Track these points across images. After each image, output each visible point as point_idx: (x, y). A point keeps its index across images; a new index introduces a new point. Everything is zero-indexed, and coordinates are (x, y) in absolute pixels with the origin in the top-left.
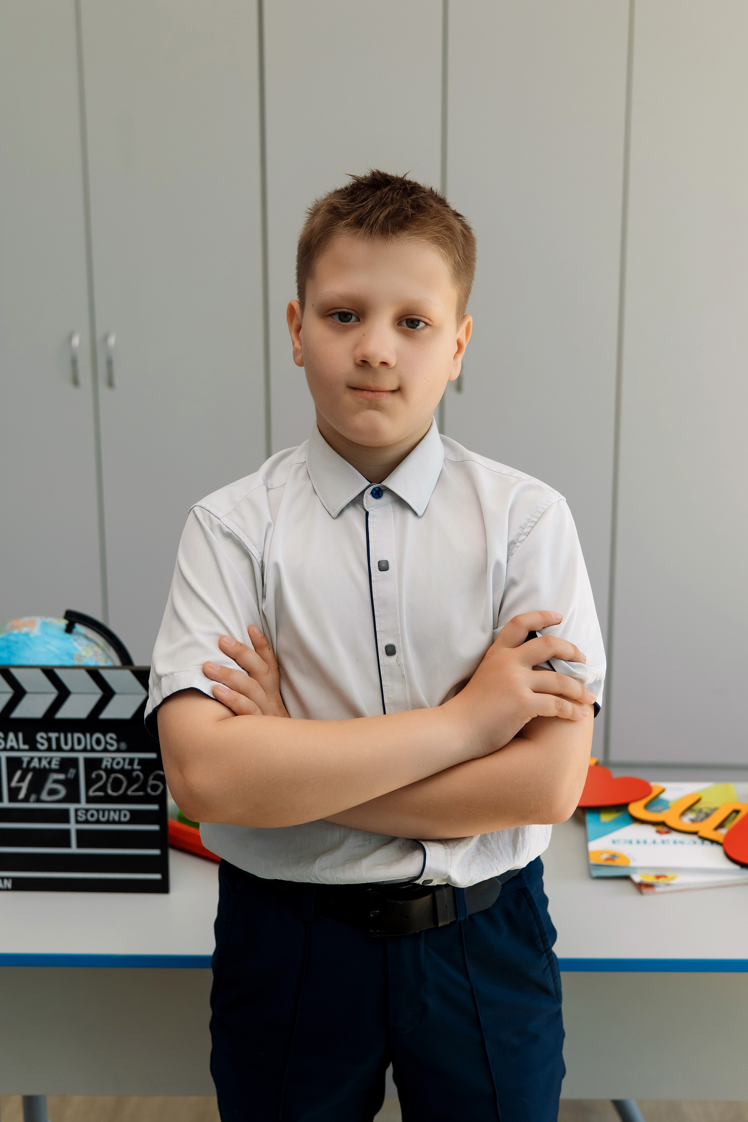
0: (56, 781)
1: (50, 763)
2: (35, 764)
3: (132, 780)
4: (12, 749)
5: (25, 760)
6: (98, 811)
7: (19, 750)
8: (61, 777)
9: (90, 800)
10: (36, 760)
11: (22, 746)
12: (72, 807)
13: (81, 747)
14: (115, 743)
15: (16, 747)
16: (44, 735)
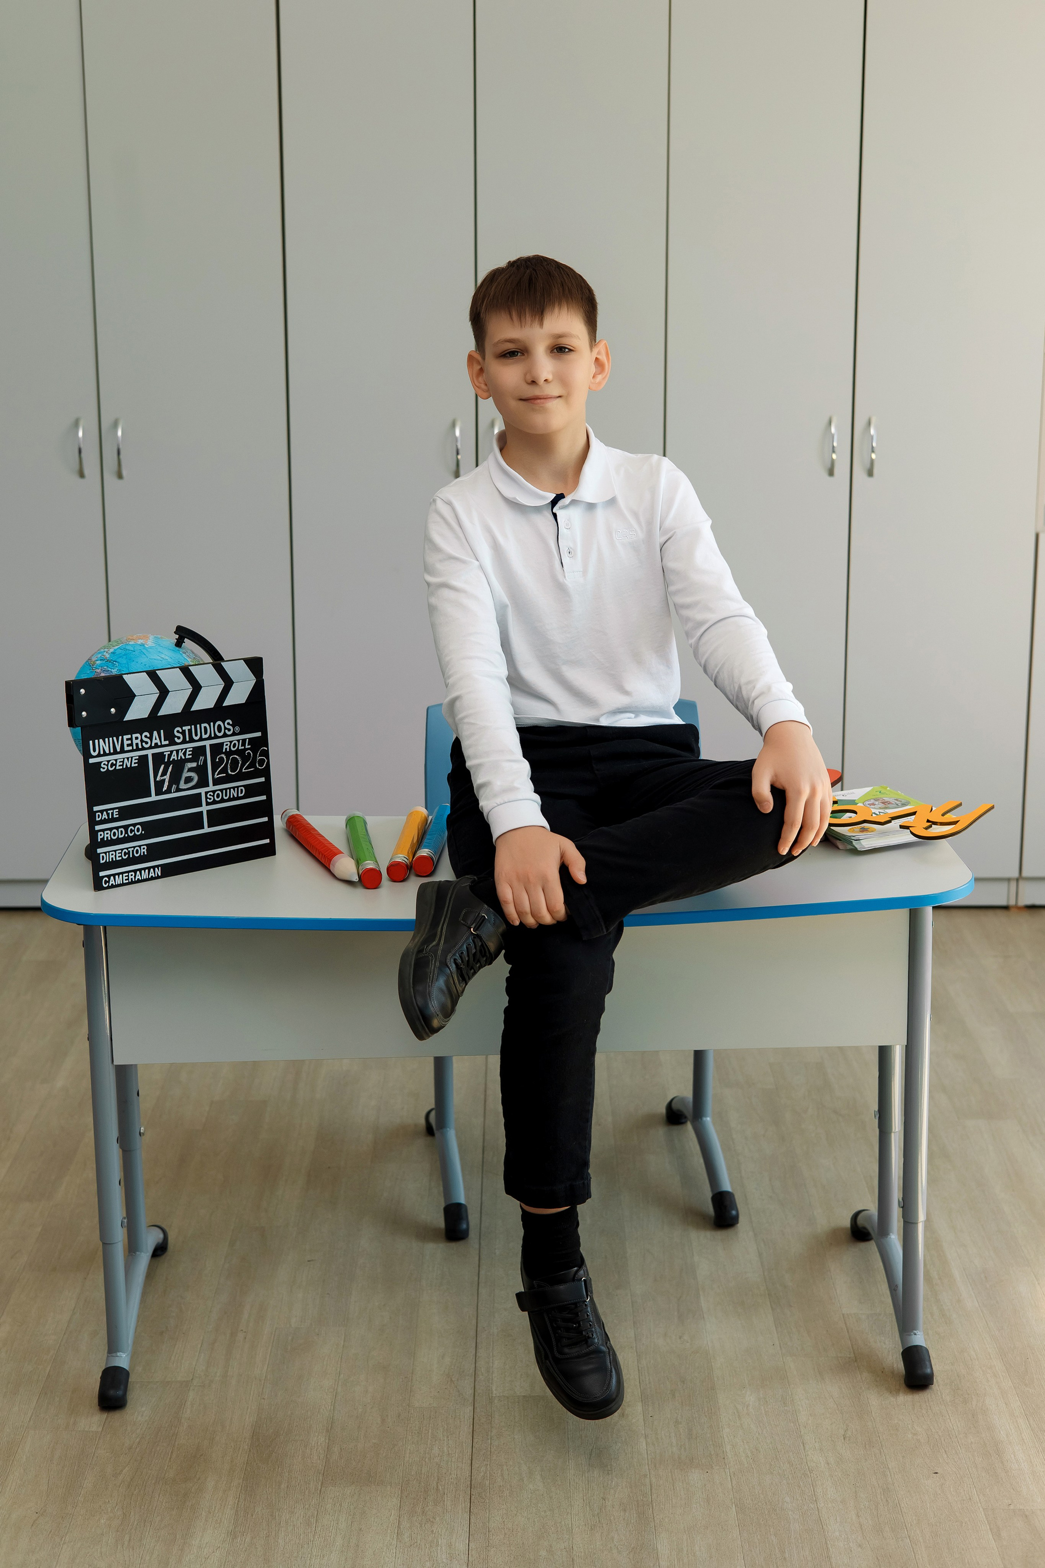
0: (190, 770)
1: (185, 754)
2: (174, 757)
3: (245, 759)
4: (156, 746)
5: (166, 754)
6: (221, 790)
7: (162, 746)
8: (194, 765)
9: (216, 782)
10: (175, 753)
11: (164, 743)
12: (202, 791)
13: (207, 736)
14: (231, 728)
15: (159, 744)
16: (179, 729)
